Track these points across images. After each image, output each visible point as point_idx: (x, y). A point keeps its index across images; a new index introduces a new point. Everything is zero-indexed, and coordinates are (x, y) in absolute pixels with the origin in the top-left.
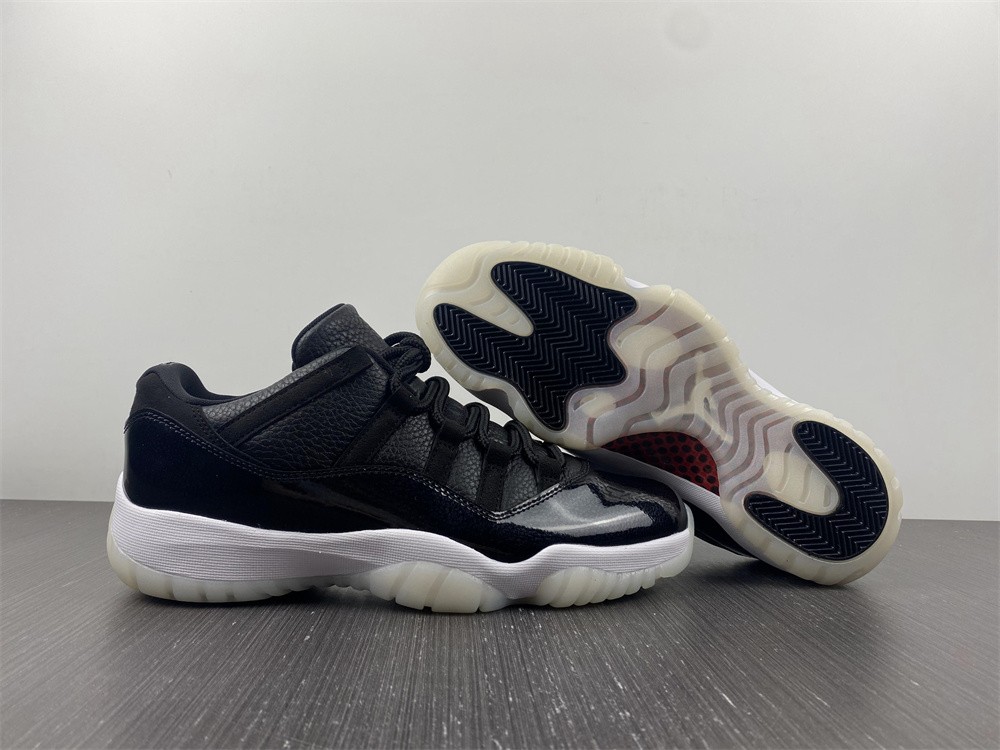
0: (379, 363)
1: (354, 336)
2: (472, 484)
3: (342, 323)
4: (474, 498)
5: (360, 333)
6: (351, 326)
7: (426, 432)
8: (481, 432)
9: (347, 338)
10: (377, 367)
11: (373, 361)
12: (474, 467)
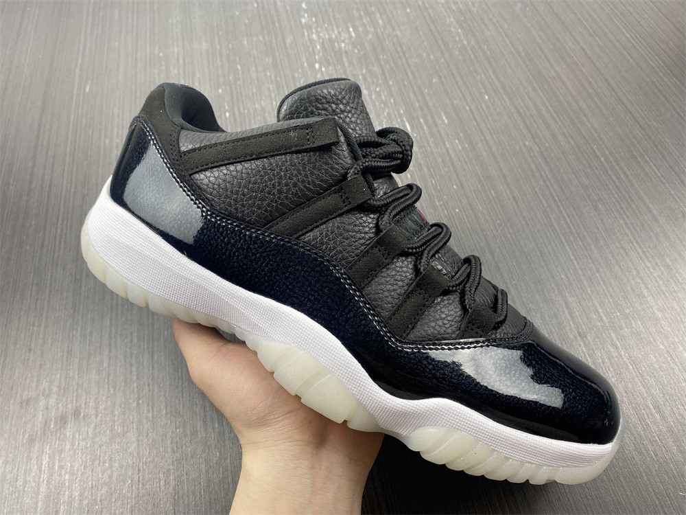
0: (349, 144)
1: (342, 111)
2: (390, 299)
3: (335, 95)
4: (385, 314)
5: (350, 112)
6: (344, 101)
7: (367, 229)
8: (426, 252)
9: (334, 111)
10: (345, 147)
11: (342, 139)
12: (400, 283)
